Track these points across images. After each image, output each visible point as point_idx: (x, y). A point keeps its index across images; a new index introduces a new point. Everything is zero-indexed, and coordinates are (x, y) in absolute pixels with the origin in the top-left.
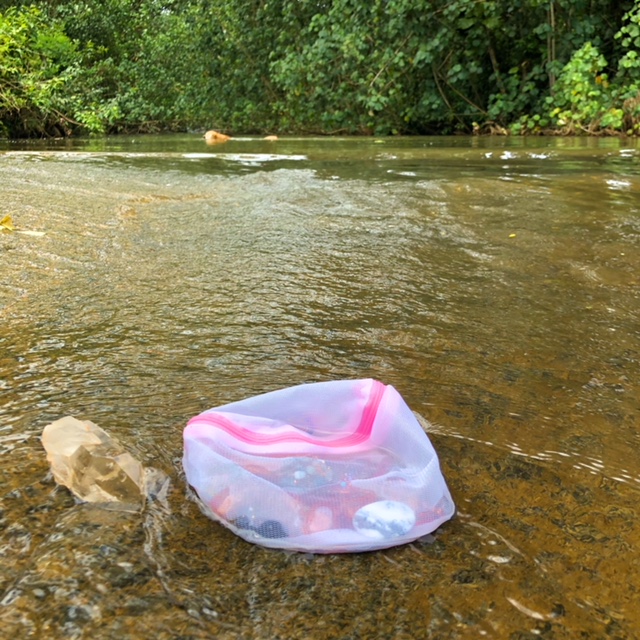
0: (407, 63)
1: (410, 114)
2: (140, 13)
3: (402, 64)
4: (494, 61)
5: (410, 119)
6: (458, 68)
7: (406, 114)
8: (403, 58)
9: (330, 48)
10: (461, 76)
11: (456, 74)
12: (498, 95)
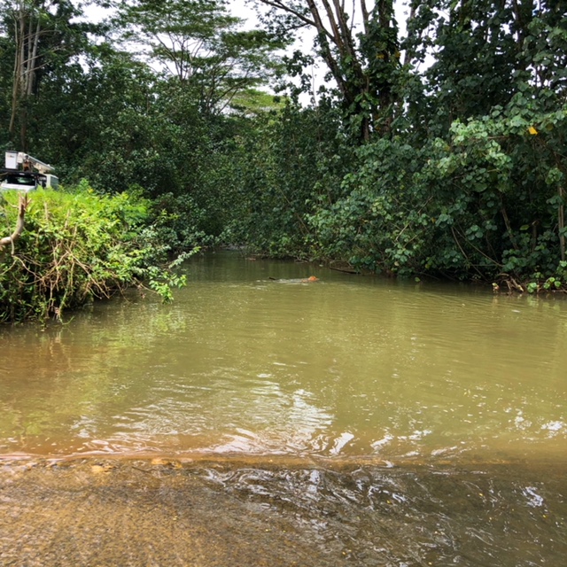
0: (430, 223)
1: (430, 263)
2: (196, 153)
3: (425, 223)
4: (506, 219)
5: (431, 267)
6: (475, 228)
7: (426, 262)
8: (426, 218)
9: (360, 206)
10: (478, 235)
11: (474, 233)
12: (511, 251)
